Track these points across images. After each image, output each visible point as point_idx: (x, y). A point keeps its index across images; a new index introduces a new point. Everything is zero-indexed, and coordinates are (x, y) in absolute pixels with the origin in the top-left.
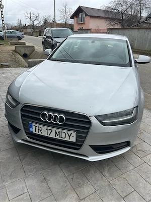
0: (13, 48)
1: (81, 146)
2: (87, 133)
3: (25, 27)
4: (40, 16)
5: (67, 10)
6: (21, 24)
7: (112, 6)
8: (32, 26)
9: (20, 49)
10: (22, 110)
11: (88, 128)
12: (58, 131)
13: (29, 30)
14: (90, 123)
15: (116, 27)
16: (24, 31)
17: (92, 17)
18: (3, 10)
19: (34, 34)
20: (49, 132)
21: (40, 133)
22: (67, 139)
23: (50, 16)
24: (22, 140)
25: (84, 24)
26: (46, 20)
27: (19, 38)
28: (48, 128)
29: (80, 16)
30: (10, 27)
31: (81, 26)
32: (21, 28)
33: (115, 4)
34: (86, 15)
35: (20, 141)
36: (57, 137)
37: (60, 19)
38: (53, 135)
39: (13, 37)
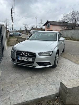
0: (16, 39)
1: (33, 63)
2: (35, 58)
3: (23, 31)
4: (30, 26)
5: (42, 23)
6: (21, 30)
7: (62, 20)
8: (26, 30)
9: (19, 39)
10: (16, 53)
11: (35, 57)
12: (26, 58)
13: (24, 32)
14: (36, 55)
15: (65, 29)
16: (22, 32)
17: (53, 25)
18: (13, 24)
19: (27, 33)
20: (24, 59)
21: (21, 60)
22: (29, 61)
23: (34, 26)
24: (16, 63)
25: (50, 28)
26: (32, 27)
27: (19, 35)
28: (24, 57)
29: (48, 25)
30: (16, 31)
31: (48, 29)
32: (21, 31)
33: (63, 19)
34: (51, 24)
35: (15, 63)
36: (26, 60)
37: (39, 26)
38: (25, 60)
39: (17, 35)
